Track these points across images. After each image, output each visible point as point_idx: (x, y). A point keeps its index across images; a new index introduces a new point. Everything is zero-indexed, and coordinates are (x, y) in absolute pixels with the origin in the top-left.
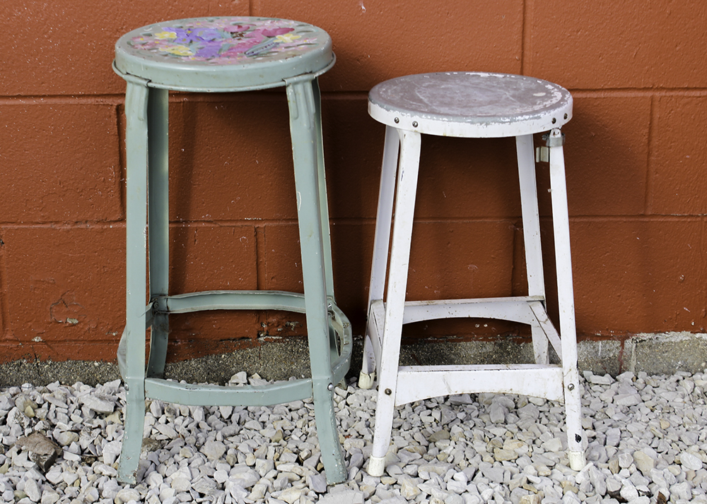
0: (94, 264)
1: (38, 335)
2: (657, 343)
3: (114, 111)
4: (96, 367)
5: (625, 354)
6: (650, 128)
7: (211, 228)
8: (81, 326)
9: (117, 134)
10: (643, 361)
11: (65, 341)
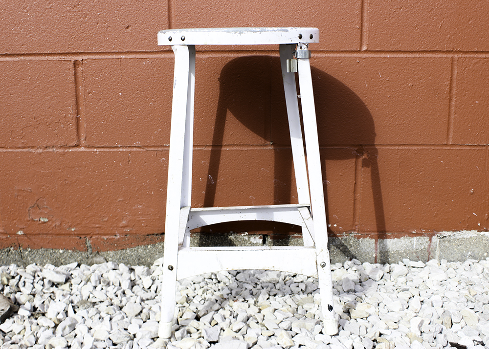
0: (59, 178)
1: (21, 229)
2: (454, 239)
3: (72, 65)
4: (61, 254)
5: (432, 247)
6: (451, 80)
7: (140, 151)
8: (50, 223)
9: (74, 82)
10: (445, 252)
11: (39, 234)
